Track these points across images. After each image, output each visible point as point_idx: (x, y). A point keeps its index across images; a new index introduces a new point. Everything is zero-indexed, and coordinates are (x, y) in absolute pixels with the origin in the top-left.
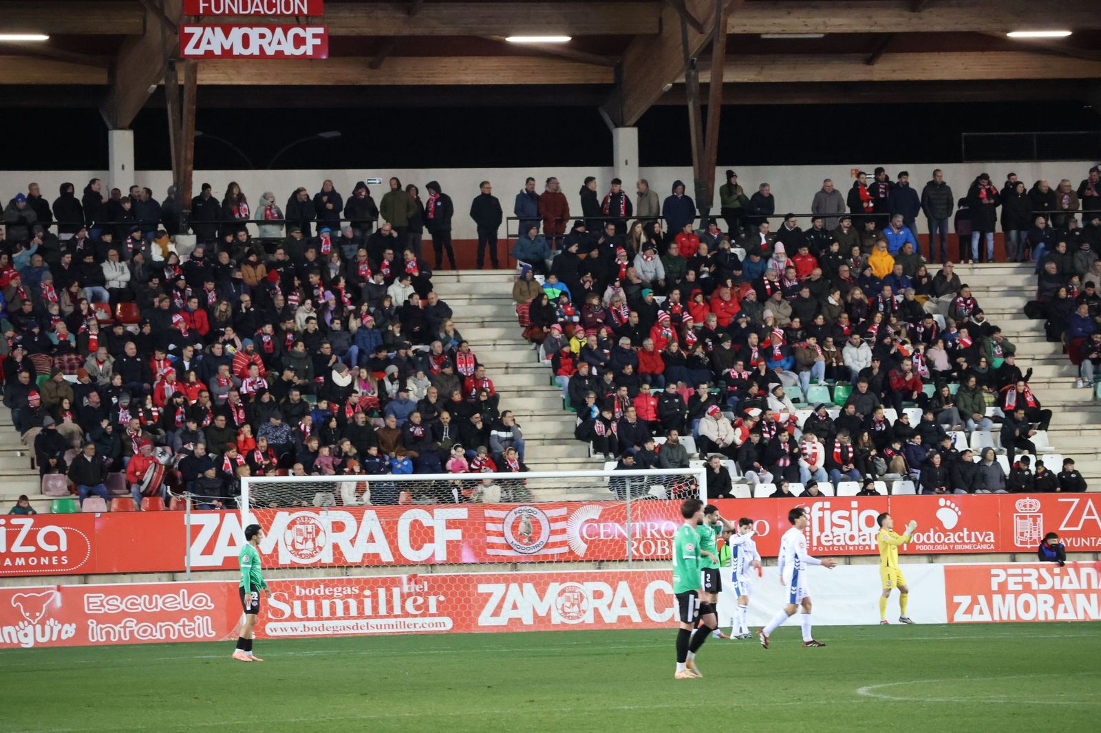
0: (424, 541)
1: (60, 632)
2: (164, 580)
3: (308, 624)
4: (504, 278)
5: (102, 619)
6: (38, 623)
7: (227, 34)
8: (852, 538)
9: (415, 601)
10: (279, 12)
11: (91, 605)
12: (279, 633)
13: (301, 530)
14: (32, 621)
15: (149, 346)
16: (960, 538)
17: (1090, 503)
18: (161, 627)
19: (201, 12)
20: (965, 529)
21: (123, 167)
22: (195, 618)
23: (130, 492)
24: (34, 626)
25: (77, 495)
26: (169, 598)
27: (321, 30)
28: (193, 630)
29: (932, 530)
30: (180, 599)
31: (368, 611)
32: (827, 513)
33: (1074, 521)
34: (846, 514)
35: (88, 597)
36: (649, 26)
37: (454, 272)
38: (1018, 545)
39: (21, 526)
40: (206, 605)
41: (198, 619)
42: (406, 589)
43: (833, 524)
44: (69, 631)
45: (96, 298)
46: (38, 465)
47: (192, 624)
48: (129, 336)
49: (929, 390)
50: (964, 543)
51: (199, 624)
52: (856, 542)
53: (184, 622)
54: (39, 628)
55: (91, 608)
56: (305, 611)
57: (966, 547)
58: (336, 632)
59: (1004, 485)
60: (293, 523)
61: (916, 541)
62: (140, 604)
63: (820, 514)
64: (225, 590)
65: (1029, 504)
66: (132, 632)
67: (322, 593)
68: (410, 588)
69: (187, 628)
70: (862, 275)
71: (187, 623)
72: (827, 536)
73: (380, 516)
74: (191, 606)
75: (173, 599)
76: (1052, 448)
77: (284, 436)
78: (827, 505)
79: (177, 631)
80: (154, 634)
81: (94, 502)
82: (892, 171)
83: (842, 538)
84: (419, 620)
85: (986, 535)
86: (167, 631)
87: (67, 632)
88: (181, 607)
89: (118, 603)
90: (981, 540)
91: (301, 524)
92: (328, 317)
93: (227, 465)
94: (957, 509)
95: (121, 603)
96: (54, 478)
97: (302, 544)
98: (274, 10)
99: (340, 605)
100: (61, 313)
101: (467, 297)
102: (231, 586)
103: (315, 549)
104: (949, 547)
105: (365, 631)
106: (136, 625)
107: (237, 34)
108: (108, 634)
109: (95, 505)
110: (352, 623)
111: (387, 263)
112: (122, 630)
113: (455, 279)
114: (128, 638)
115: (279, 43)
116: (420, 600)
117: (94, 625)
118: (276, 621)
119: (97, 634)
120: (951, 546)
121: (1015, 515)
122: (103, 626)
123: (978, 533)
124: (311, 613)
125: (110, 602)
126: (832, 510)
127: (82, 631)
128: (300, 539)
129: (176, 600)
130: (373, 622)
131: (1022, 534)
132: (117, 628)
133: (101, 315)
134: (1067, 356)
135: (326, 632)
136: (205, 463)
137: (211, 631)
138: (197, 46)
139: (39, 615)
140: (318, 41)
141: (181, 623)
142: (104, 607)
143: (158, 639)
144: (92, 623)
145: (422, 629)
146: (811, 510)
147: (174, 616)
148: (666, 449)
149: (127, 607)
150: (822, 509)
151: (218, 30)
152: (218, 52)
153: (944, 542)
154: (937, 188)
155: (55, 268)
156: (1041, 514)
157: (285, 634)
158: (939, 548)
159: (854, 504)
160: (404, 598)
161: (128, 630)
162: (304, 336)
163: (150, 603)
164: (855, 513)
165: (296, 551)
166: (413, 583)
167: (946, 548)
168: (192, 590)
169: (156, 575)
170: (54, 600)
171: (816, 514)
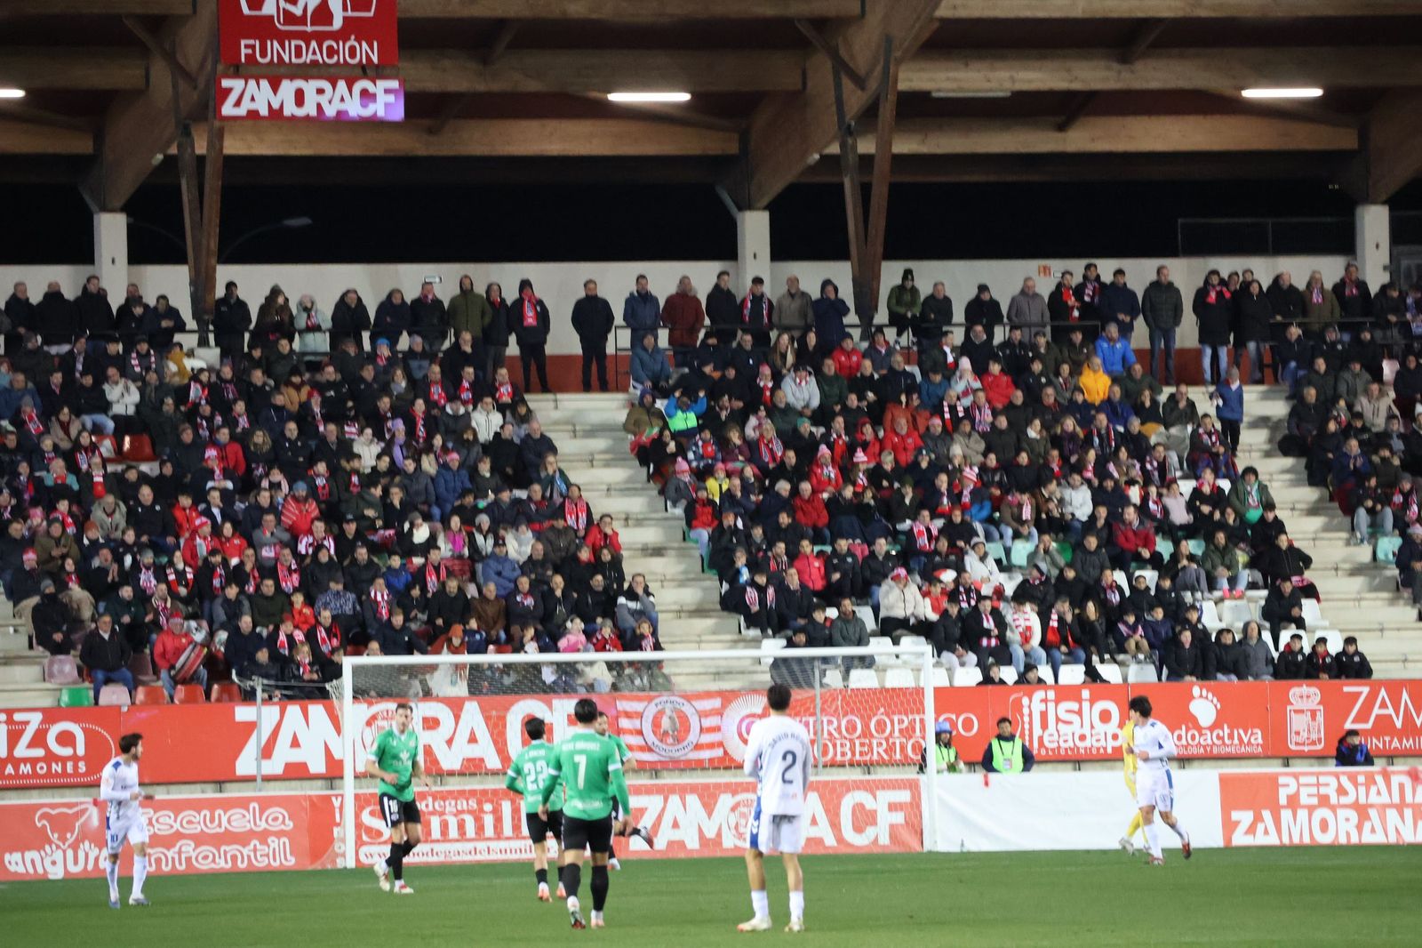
1: (97, 858)
4: (615, 404)
6: (69, 847)
7: (275, 88)
8: (1083, 738)
10: (342, 60)
14: (61, 844)
16: (1218, 737)
17: (1383, 693)
19: (243, 59)
20: (1226, 727)
21: (113, 261)
27: (394, 84)
29: (1184, 727)
31: (489, 830)
33: (1363, 716)
34: (1074, 706)
36: (791, 81)
38: (1293, 747)
39: (27, 723)
49: (1164, 547)
50: (1224, 744)
51: (274, 849)
52: (1087, 743)
54: (70, 853)
57: (1228, 750)
58: (448, 859)
59: (1271, 669)
60: (374, 718)
63: (1043, 707)
64: (307, 804)
65: (1305, 696)
67: (431, 808)
70: (1072, 401)
72: (1051, 735)
73: (483, 709)
76: (1326, 623)
77: (350, 604)
78: (1051, 695)
80: (215, 861)
82: (1106, 268)
83: (1070, 738)
85: (1252, 734)
90: (1246, 740)
92: (398, 453)
94: (1215, 700)
98: (336, 57)
99: (453, 823)
101: (570, 428)
102: (315, 799)
104: (1206, 751)
105: (485, 857)
107: (288, 88)
110: (469, 846)
111: (466, 384)
113: (551, 404)
115: (342, 100)
120: (1208, 749)
121: (1289, 708)
123: (1241, 732)
126: (1057, 702)
130: (494, 845)
131: (1298, 733)
134: (1336, 505)
138: (238, 103)
139: (71, 838)
140: (391, 98)
143: (222, 868)
146: (1031, 701)
148: (839, 623)
150: (1045, 701)
151: (264, 83)
152: (264, 112)
153: (1199, 743)
154: (1162, 291)
156: (1322, 708)
158: (1194, 751)
159: (1086, 694)
164: (1086, 705)
167: (1202, 750)
171: (1037, 707)
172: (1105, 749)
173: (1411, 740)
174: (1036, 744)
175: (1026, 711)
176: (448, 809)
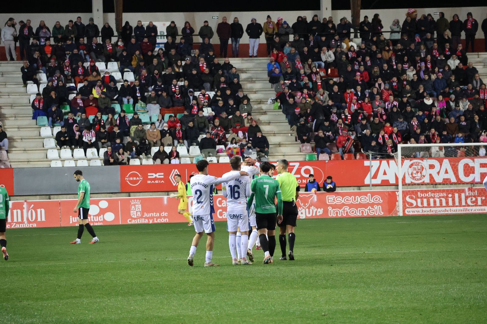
0: (470, 173)
1: (316, 212)
2: (356, 190)
3: (424, 209)
5: (334, 206)
6: (307, 208)
9: (472, 199)
11: (329, 200)
12: (411, 213)
13: (415, 168)
14: (304, 207)
15: (343, 87)
18: (360, 210)
21: (327, 9)
22: (374, 206)
23: (339, 151)
24: (305, 209)
25: (316, 153)
26: (363, 197)
28: (374, 211)
30: (368, 198)
31: (451, 203)
35: (328, 197)
37: (477, 53)
39: (294, 166)
40: (379, 200)
41: (376, 207)
42: (467, 194)
44: (320, 211)
45: (319, 66)
46: (299, 140)
47: (373, 209)
48: (335, 83)
51: (376, 209)
53: (370, 208)
54: (307, 210)
55: (329, 202)
56: (422, 203)
58: (436, 213)
60: (412, 165)
62: (350, 200)
64: (387, 194)
66: (347, 212)
67: (430, 196)
68: (469, 194)
69: (371, 211)
71: (371, 209)
73: (450, 162)
74: (372, 201)
75: (364, 198)
77: (405, 126)
79: (367, 212)
80: (357, 213)
81: (324, 156)
84: (474, 208)
86: (362, 212)
87: (319, 212)
88: (368, 201)
89: (341, 200)
91: (415, 165)
92: (422, 73)
93: (380, 138)
95: (342, 200)
96: (306, 145)
97: (416, 174)
99: (438, 201)
100: (305, 73)
101: (483, 64)
102: (390, 192)
103: (421, 176)
105: (449, 212)
106: (349, 209)
108: (337, 213)
109: (324, 157)
110: (443, 209)
111: (447, 49)
112: (343, 211)
113: (477, 56)
114: (345, 215)
116: (474, 199)
117: (331, 209)
118: (409, 208)
119: (332, 213)
122: (335, 210)
124: (425, 204)
125: (338, 199)
127: (326, 212)
128: (415, 172)
129: (366, 198)
130: (452, 208)
132: (341, 211)
133: (322, 74)
135: (432, 213)
136: (371, 138)
137: (381, 212)
139: (307, 205)
141: (368, 209)
142: (335, 201)
143: (358, 216)
144: (330, 208)
145: (475, 212)
147: (365, 206)
149: (345, 202)
155: (301, 54)
157: (414, 213)
160: (467, 198)
161: (345, 211)
162: (411, 83)
163: (355, 200)
165: (413, 178)
166: (470, 191)
168: (373, 194)
169: (352, 188)
170: (313, 198)
176: (436, 196)
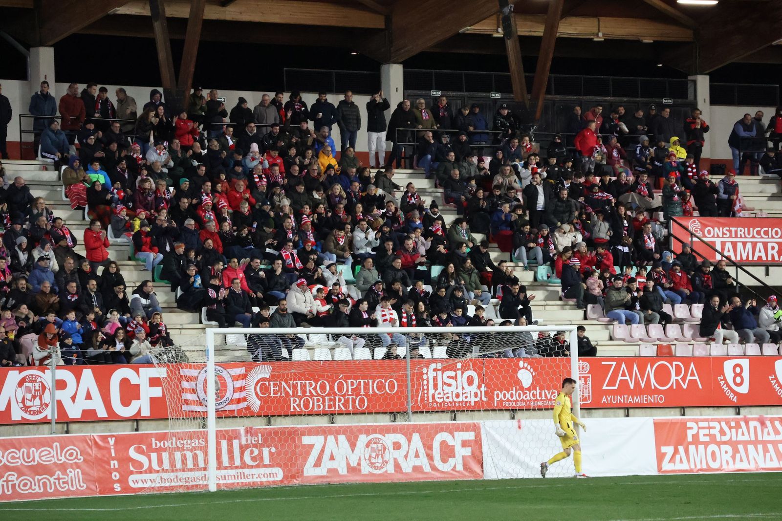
0: (132, 398)
16: (533, 395)
17: (623, 366)
20: (537, 388)
29: (514, 388)
32: (440, 373)
34: (453, 374)
43: (444, 383)
50: (537, 400)
52: (460, 399)
57: (539, 404)
60: (23, 381)
61: (503, 398)
63: (434, 374)
65: (580, 367)
72: (439, 394)
73: (94, 373)
78: (439, 366)
83: (450, 395)
85: (552, 393)
90: (549, 397)
91: (29, 382)
94: (532, 370)
103: (41, 405)
104: (526, 404)
120: (528, 403)
123: (546, 391)
126: (443, 370)
146: (428, 371)
148: (278, 317)
150: (435, 370)
153: (523, 399)
154: (348, 106)
156: (590, 375)
158: (520, 404)
159: (459, 365)
164: (459, 373)
167: (524, 404)
171: (432, 374)
172: (470, 402)
173: (639, 398)
174: (431, 400)
175: (425, 377)
